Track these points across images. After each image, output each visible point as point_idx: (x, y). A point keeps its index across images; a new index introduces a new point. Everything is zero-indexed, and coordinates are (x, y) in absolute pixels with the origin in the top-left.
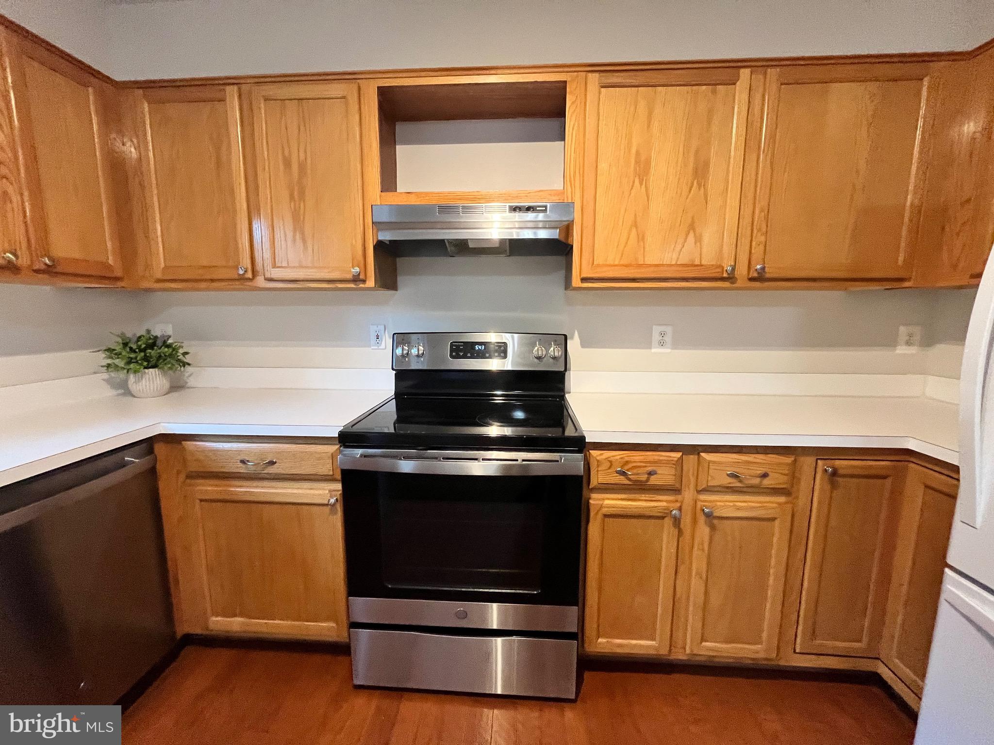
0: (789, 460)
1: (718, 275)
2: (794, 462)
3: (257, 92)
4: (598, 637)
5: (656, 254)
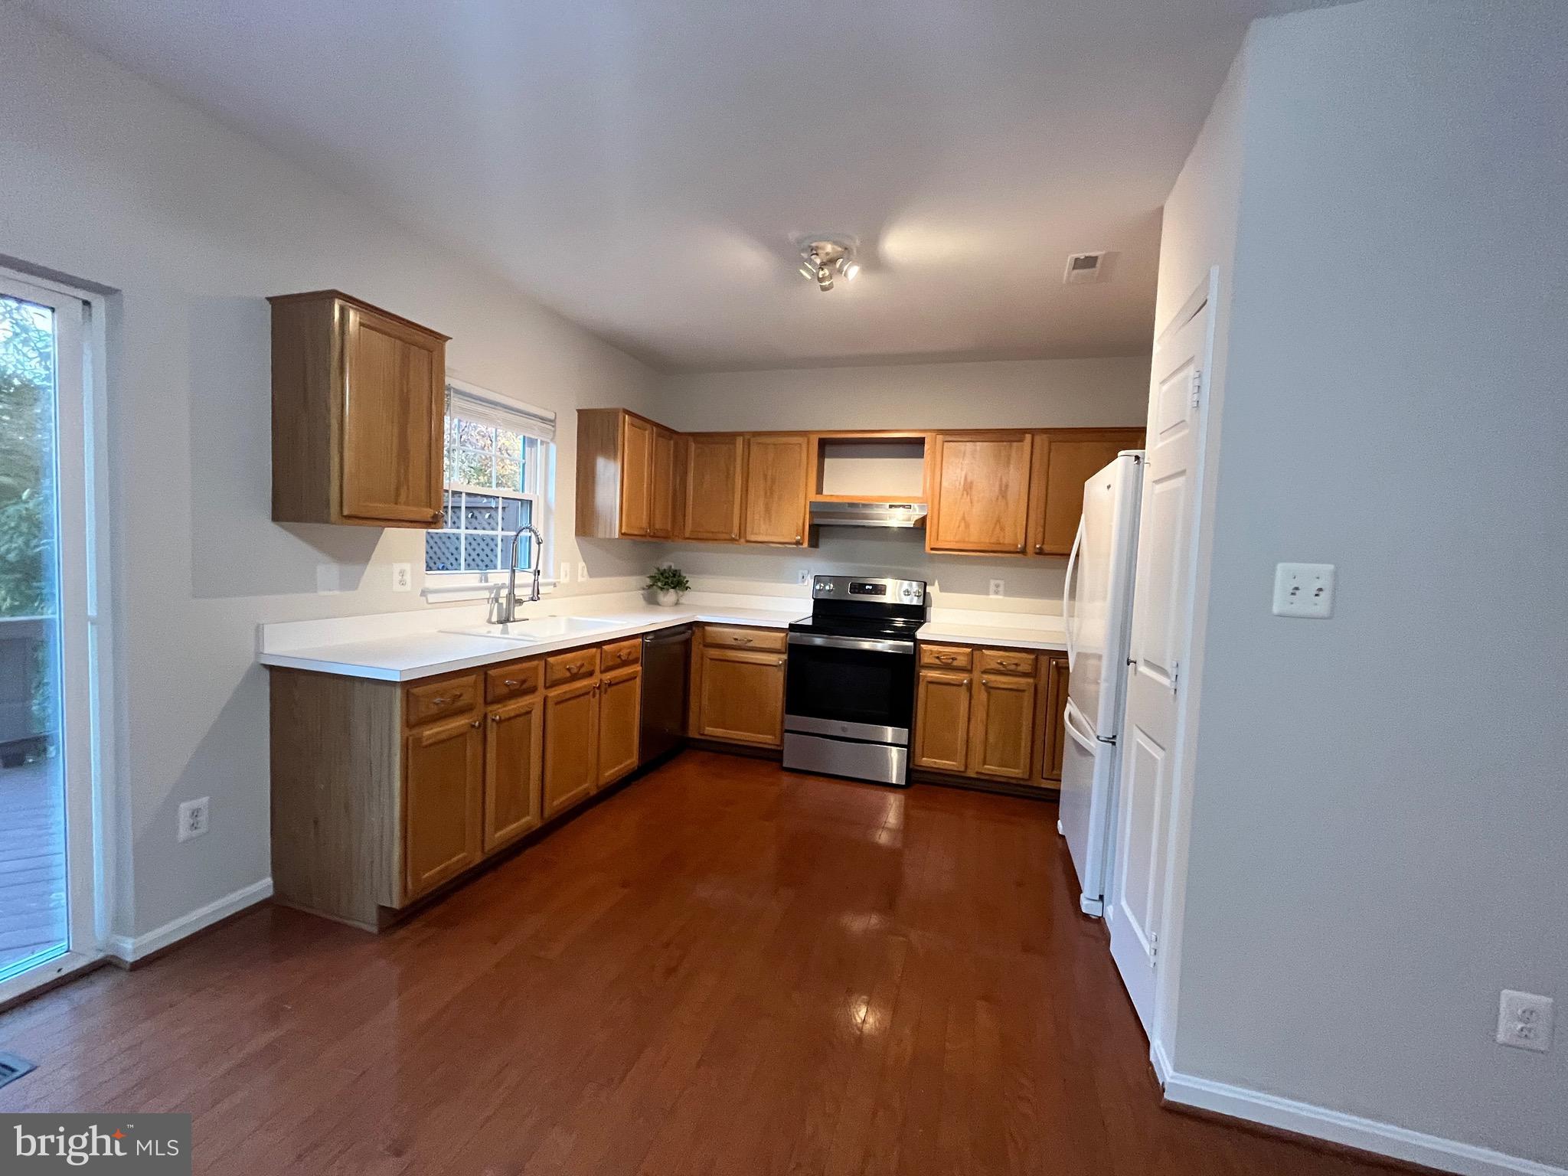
0: (1032, 657)
1: (1014, 550)
2: (1036, 659)
3: (752, 440)
4: (923, 757)
5: (976, 536)
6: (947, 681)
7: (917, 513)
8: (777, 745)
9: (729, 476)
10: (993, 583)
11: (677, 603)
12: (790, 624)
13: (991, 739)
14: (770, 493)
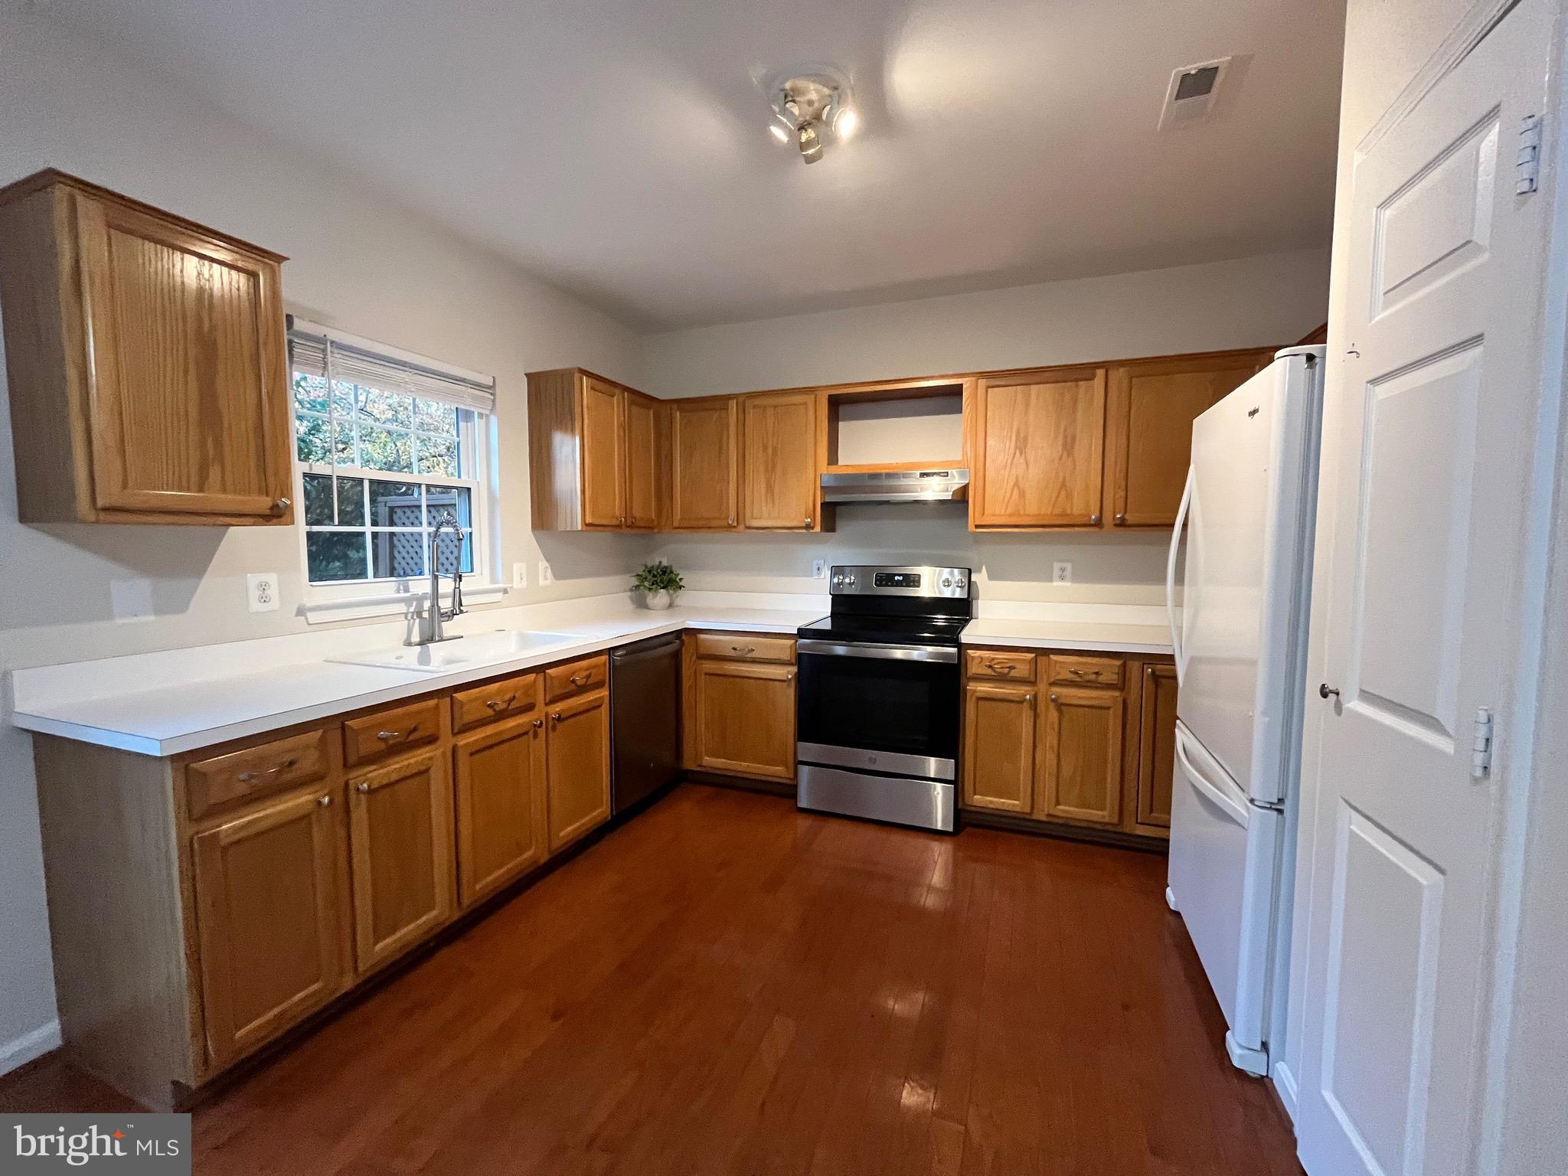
0: (1118, 663)
1: (1087, 522)
2: (1124, 665)
3: (749, 403)
4: (975, 794)
5: (1034, 507)
6: (1004, 697)
7: (957, 480)
8: (791, 779)
9: (722, 451)
10: (1057, 566)
11: (671, 606)
12: (799, 629)
13: (1066, 772)
14: (771, 468)
